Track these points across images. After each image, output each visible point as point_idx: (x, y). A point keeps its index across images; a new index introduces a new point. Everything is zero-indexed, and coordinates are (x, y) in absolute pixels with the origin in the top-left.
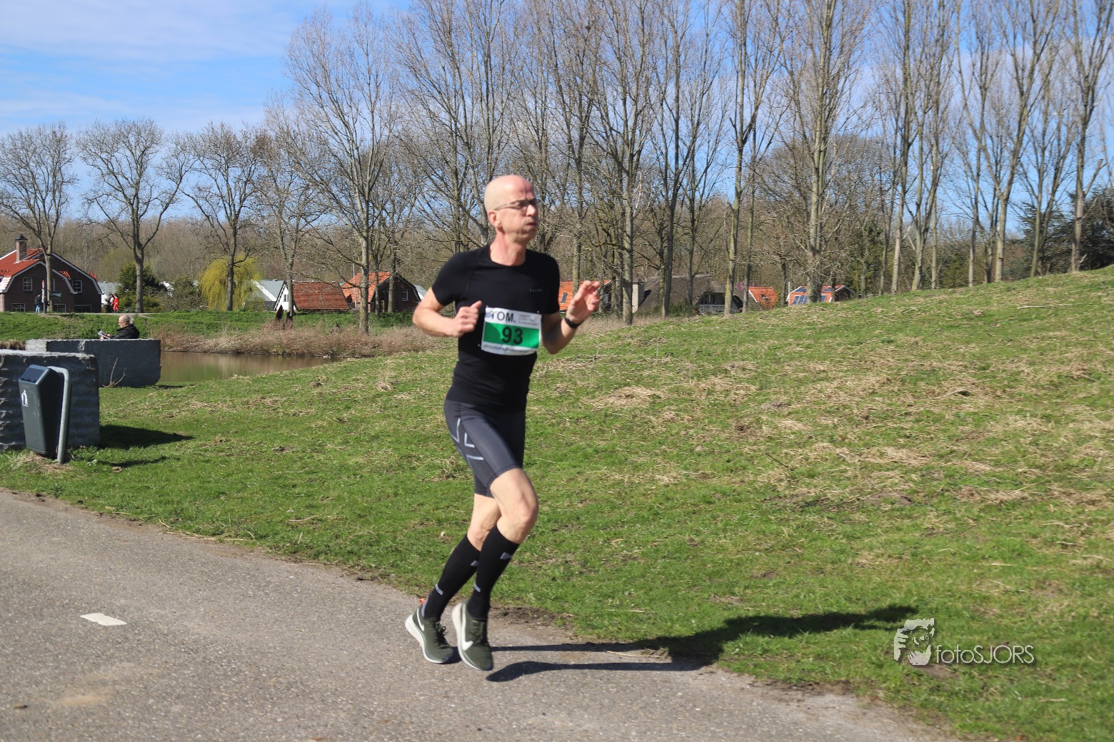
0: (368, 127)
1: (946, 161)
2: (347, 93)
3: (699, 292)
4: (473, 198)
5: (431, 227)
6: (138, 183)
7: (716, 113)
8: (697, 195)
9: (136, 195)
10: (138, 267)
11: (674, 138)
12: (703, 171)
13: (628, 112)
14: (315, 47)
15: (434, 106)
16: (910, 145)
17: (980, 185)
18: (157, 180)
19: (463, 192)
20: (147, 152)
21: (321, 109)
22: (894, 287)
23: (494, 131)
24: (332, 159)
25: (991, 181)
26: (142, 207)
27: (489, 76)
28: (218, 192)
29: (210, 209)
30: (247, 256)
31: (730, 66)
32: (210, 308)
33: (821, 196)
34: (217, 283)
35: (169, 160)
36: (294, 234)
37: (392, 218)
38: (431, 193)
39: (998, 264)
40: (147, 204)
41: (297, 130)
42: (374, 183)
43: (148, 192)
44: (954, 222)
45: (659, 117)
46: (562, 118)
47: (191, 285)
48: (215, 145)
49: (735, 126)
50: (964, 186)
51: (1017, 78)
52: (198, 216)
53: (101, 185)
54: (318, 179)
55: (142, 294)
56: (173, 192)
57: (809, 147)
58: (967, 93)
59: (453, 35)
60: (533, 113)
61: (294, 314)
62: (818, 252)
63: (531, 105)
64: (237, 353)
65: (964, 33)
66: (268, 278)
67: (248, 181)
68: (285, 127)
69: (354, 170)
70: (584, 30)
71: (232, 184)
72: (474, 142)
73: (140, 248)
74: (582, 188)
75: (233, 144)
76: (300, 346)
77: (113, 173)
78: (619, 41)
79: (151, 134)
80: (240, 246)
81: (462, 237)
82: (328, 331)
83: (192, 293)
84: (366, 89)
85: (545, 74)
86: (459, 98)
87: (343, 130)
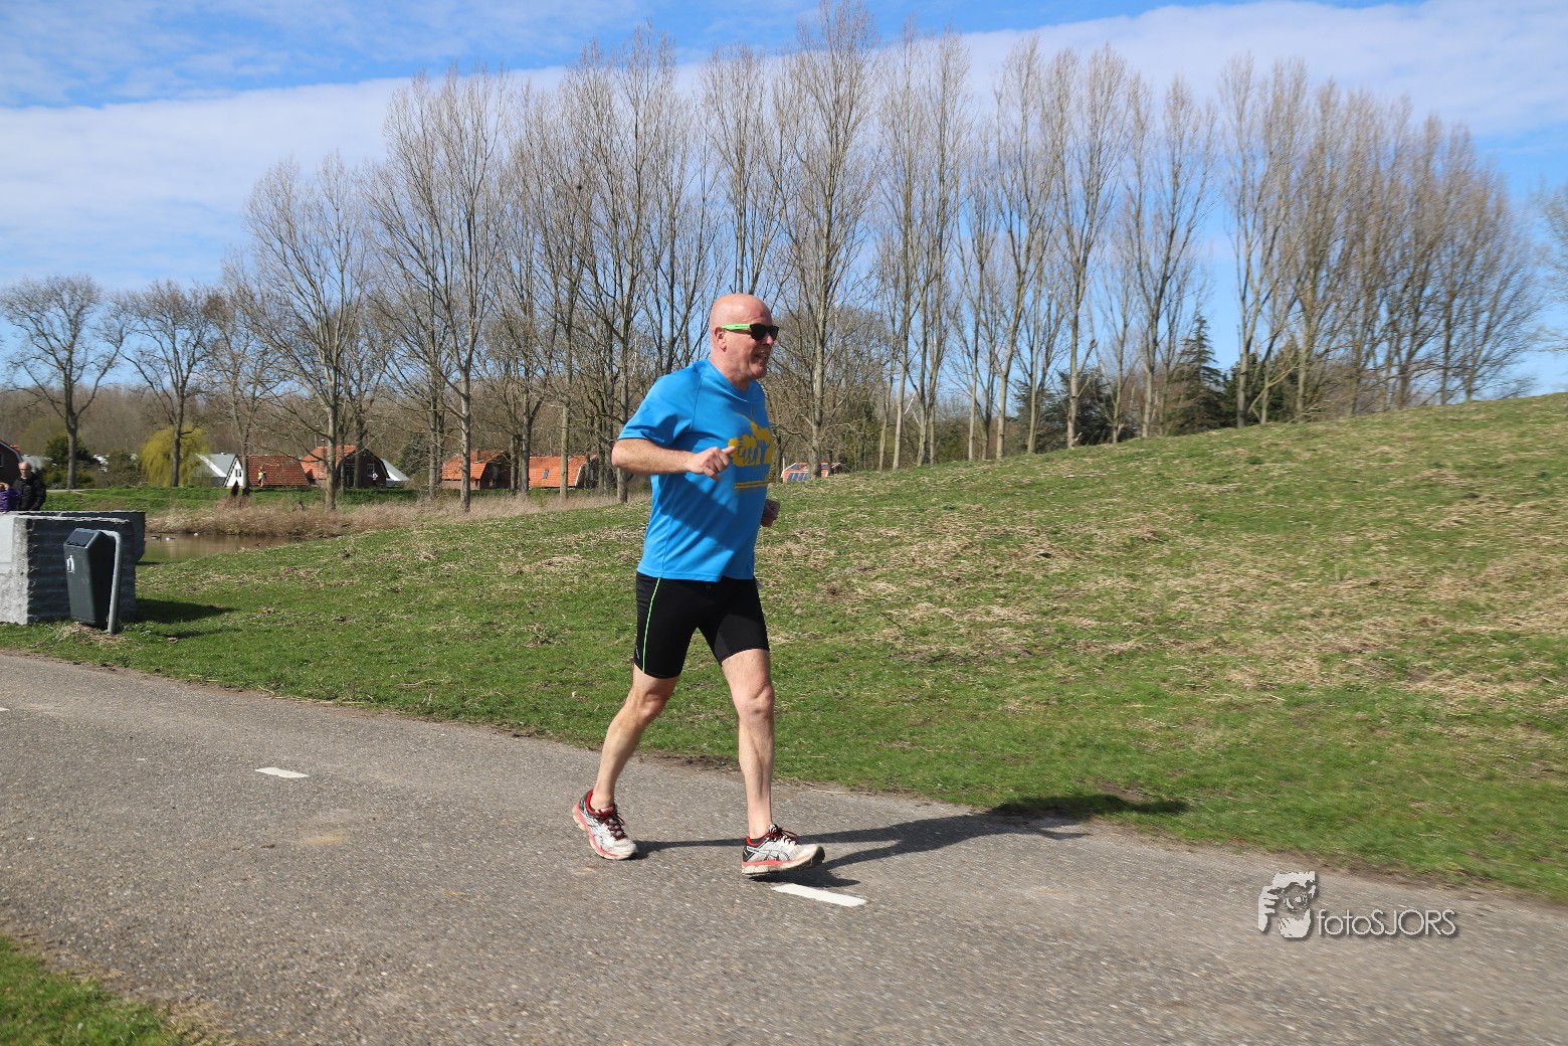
0: (337, 287)
1: (948, 338)
2: (315, 249)
4: (451, 363)
5: (404, 396)
6: (72, 346)
9: (70, 360)
10: (70, 439)
11: (669, 308)
12: (697, 340)
14: (280, 200)
15: (412, 267)
17: (978, 364)
18: (94, 342)
20: (83, 312)
22: (895, 463)
24: (295, 320)
26: (76, 373)
27: (472, 234)
28: (160, 354)
29: (154, 376)
30: (196, 426)
31: (727, 233)
32: (152, 484)
34: (160, 456)
35: (107, 321)
36: (250, 403)
37: (359, 386)
38: (405, 359)
39: (1000, 441)
40: (82, 368)
41: (255, 288)
42: (342, 349)
43: (82, 355)
44: (948, 397)
46: (550, 280)
47: (129, 458)
48: (162, 305)
50: (960, 362)
51: (1014, 255)
52: (137, 381)
53: (29, 347)
54: (279, 342)
55: (74, 469)
56: (112, 356)
58: (967, 267)
59: (433, 192)
60: (518, 275)
63: (515, 267)
64: (188, 532)
65: (961, 211)
66: (215, 452)
67: (198, 343)
68: (243, 286)
69: (320, 333)
70: (575, 190)
71: (179, 347)
72: (453, 304)
73: (72, 416)
74: (570, 355)
75: (181, 304)
76: (259, 525)
77: (45, 335)
78: (615, 202)
79: (89, 291)
80: (186, 416)
81: (439, 407)
82: (290, 508)
83: (131, 468)
84: (336, 247)
85: (531, 234)
86: (439, 258)
87: (310, 289)
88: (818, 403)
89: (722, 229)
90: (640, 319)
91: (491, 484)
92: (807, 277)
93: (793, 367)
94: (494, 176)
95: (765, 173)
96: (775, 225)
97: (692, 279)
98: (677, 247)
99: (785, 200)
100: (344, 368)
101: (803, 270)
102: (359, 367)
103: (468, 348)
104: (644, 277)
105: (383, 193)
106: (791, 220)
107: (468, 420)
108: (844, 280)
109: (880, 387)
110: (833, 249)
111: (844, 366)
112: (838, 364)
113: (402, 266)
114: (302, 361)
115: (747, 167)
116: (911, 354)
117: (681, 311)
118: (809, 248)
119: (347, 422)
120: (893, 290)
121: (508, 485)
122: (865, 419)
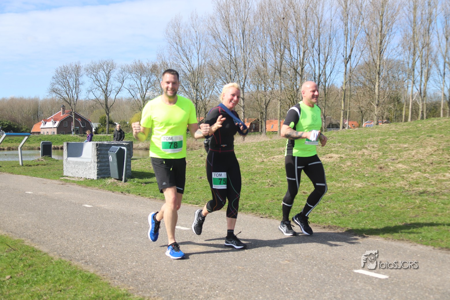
0: (196, 60)
2: (188, 47)
3: (327, 123)
6: (107, 84)
7: (334, 52)
8: (327, 85)
9: (106, 89)
10: (107, 117)
11: (318, 63)
12: (329, 74)
14: (176, 29)
15: (223, 52)
16: (416, 62)
20: (111, 72)
21: (178, 53)
22: (409, 120)
23: (246, 61)
24: (182, 72)
26: (108, 94)
27: (244, 38)
28: (136, 86)
29: (134, 94)
31: (341, 32)
35: (118, 75)
37: (204, 95)
40: (110, 92)
41: (168, 61)
42: (199, 82)
43: (111, 87)
44: (432, 93)
45: (312, 54)
46: (273, 54)
47: (126, 123)
48: (137, 69)
49: (343, 56)
50: (437, 78)
52: (129, 96)
53: (93, 85)
55: (108, 127)
56: (120, 87)
57: (375, 64)
58: (440, 40)
59: (230, 23)
60: (261, 52)
62: (379, 106)
63: (260, 50)
65: (438, 17)
67: (149, 82)
68: (164, 60)
69: (191, 77)
70: (282, 20)
71: (143, 84)
72: (238, 65)
73: (107, 109)
74: (281, 82)
75: (143, 68)
77: (98, 80)
78: (297, 24)
79: (112, 64)
83: (127, 127)
84: (196, 44)
85: (266, 37)
86: (232, 47)
87: (187, 61)
88: (377, 97)
89: (339, 31)
90: (307, 67)
91: (252, 131)
92: (372, 48)
93: (367, 83)
94: (251, 16)
95: (356, 8)
96: (359, 28)
97: (327, 51)
98: (321, 39)
99: (363, 19)
100: (199, 89)
101: (370, 46)
102: (205, 89)
103: (243, 80)
104: (308, 51)
105: (212, 25)
106: (366, 26)
107: (244, 107)
108: (388, 48)
109: (403, 90)
110: (383, 36)
111: (388, 82)
112: (385, 81)
113: (219, 51)
114: (185, 87)
115: (348, 6)
116: (416, 76)
117: (323, 63)
118: (373, 37)
119: (201, 109)
120: (408, 51)
121: (258, 131)
122: (396, 103)
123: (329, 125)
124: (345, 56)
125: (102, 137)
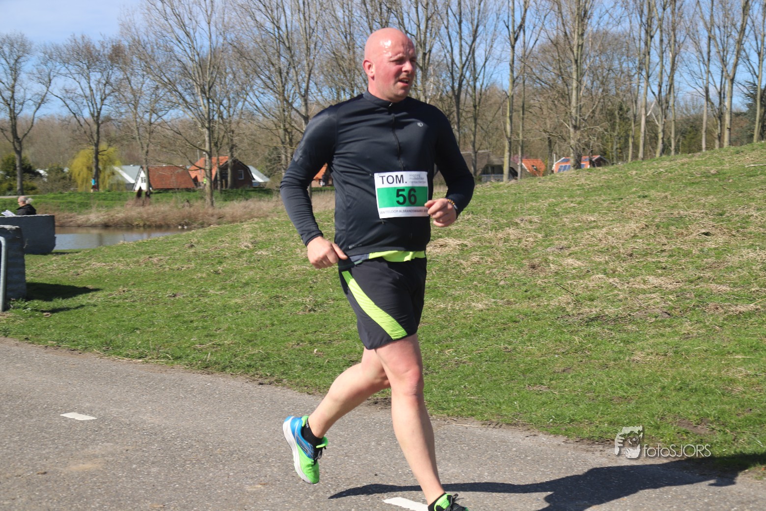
0: (206, 36)
1: (682, 50)
2: (187, 7)
3: (481, 165)
4: (295, 93)
5: (261, 118)
6: (13, 87)
7: (492, 17)
8: (478, 85)
9: (12, 98)
10: (16, 156)
11: (458, 39)
12: (482, 64)
13: (420, 17)
15: (260, 17)
16: (652, 37)
17: (711, 69)
18: (30, 84)
19: (286, 87)
20: (20, 60)
21: (166, 22)
22: (641, 155)
23: (310, 38)
24: (177, 63)
25: (719, 64)
26: (18, 107)
28: (80, 91)
29: (76, 108)
30: (109, 146)
32: (80, 190)
33: (579, 82)
34: (85, 169)
35: (39, 67)
36: (148, 127)
37: (229, 112)
38: (260, 90)
39: (727, 133)
40: (22, 104)
41: (146, 39)
42: (213, 83)
43: (22, 94)
45: (446, 23)
46: (366, 25)
47: (62, 171)
48: (78, 54)
49: (508, 27)
50: (696, 69)
52: (65, 113)
54: (166, 80)
55: (22, 181)
56: (44, 94)
57: (569, 42)
60: (342, 21)
61: (151, 193)
62: (579, 128)
63: (340, 14)
64: (106, 226)
66: (126, 164)
67: (107, 83)
68: (137, 38)
69: (196, 72)
71: (93, 86)
72: (293, 47)
73: (18, 141)
75: (93, 52)
76: (157, 219)
79: (23, 45)
80: (102, 138)
81: (287, 126)
82: (180, 206)
83: (64, 178)
86: (280, 9)
87: (186, 39)
88: (574, 110)
100: (215, 97)
102: (228, 97)
103: (306, 80)
104: (439, 18)
109: (630, 94)
113: (254, 18)
114: (184, 94)
117: (468, 41)
119: (220, 139)
122: (618, 120)
123: (487, 167)
124: (511, 27)
125: (8, 202)
